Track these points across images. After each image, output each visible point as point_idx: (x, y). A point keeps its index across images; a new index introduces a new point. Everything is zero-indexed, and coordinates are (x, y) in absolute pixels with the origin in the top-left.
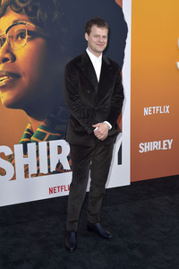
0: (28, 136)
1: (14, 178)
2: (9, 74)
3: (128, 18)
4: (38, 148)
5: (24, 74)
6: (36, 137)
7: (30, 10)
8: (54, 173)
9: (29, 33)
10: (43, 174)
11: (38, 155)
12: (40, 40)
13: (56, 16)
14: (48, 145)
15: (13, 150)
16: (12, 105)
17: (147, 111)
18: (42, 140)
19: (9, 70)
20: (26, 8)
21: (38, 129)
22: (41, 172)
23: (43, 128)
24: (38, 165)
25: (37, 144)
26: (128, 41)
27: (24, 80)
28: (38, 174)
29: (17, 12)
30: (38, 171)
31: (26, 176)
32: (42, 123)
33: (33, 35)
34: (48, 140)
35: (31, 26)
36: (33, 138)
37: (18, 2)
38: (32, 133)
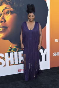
0: (10, 50)
2: (3, 27)
4: (14, 54)
6: (14, 50)
8: (20, 64)
9: (11, 12)
11: (14, 57)
12: (15, 14)
13: (21, 5)
14: (18, 53)
15: (5, 55)
16: (4, 38)
17: (56, 41)
18: (16, 51)
21: (14, 47)
23: (16, 47)
24: (14, 61)
25: (14, 53)
27: (9, 29)
28: (14, 64)
30: (14, 63)
31: (10, 65)
32: (16, 45)
33: (12, 12)
35: (12, 9)
36: (12, 51)
38: (12, 49)
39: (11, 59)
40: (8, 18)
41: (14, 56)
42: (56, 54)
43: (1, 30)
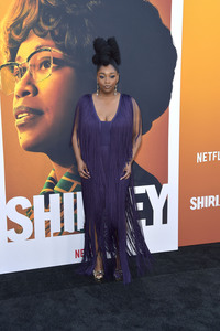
0: (51, 186)
1: (32, 237)
2: (29, 110)
3: (177, 42)
4: (62, 200)
5: (47, 110)
6: (61, 187)
7: (57, 33)
8: (81, 231)
9: (55, 61)
10: (68, 233)
11: (62, 210)
12: (68, 70)
13: (87, 41)
14: (75, 197)
15: (32, 203)
17: (200, 158)
18: (68, 191)
19: (30, 106)
20: (52, 32)
21: (64, 178)
22: (65, 230)
23: (69, 176)
24: (62, 221)
25: (62, 196)
26: (178, 70)
27: (48, 118)
28: (62, 232)
30: (62, 229)
31: (48, 234)
32: (68, 170)
33: (59, 64)
34: (75, 191)
35: (57, 53)
36: (56, 188)
37: (42, 25)
38: (56, 182)
39: (54, 215)
40: (46, 80)
41: (62, 204)
42: (199, 203)
43: (22, 121)
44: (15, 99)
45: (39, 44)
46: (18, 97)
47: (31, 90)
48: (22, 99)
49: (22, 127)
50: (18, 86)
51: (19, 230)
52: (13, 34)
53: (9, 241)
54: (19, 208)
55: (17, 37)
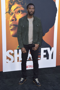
1: (14, 62)
3: (57, 6)
7: (22, 3)
19: (14, 24)
20: (21, 3)
26: (57, 14)
29: (18, 4)
37: (18, 1)
43: (12, 28)
44: (10, 22)
45: (17, 6)
46: (11, 21)
47: (14, 19)
48: (12, 22)
49: (12, 30)
50: (11, 18)
51: (10, 59)
52: (10, 3)
53: (7, 62)
54: (10, 53)
55: (11, 4)
